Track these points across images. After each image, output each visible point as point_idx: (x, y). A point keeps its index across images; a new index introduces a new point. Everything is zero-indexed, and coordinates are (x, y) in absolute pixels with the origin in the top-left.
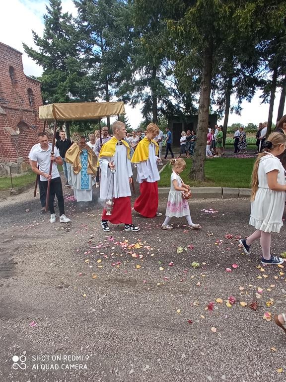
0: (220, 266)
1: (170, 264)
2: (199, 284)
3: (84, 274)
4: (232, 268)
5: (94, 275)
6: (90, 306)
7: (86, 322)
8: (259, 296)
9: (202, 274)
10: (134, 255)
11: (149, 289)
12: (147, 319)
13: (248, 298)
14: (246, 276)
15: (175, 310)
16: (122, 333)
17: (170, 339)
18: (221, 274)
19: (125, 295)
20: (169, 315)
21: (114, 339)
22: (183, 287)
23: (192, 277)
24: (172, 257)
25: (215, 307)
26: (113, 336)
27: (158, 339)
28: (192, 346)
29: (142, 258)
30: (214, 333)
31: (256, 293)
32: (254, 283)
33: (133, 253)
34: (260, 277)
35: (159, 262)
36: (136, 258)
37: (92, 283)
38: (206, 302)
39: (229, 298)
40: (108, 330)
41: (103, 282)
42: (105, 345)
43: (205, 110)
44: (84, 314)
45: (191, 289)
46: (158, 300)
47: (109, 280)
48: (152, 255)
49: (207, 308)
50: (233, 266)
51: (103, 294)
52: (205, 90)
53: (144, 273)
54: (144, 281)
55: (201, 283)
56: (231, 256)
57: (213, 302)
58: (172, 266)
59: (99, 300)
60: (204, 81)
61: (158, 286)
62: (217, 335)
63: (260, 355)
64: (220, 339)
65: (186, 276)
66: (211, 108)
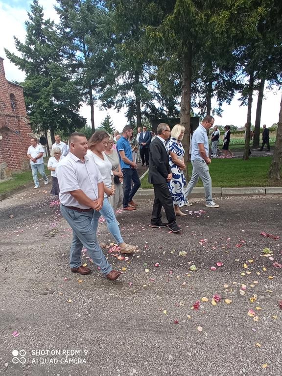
0: (205, 264)
1: (156, 265)
2: (184, 283)
3: (70, 279)
4: (217, 267)
5: (80, 279)
6: (76, 311)
7: (71, 329)
8: (242, 293)
9: (187, 274)
10: (120, 258)
11: (135, 291)
12: (134, 322)
13: (233, 295)
14: (231, 273)
15: (162, 311)
16: (108, 338)
17: (157, 341)
18: (205, 273)
19: (112, 298)
20: (155, 316)
21: (100, 344)
22: (169, 287)
23: (178, 277)
24: (158, 258)
25: (201, 306)
26: (99, 341)
27: (144, 342)
28: (178, 347)
29: (128, 261)
30: (200, 332)
31: (241, 290)
32: (238, 280)
33: (118, 256)
34: (244, 274)
35: (146, 264)
36: (122, 260)
37: (78, 288)
38: (192, 302)
39: (214, 296)
40: (94, 336)
41: (88, 286)
42: (91, 351)
43: (186, 112)
44: (68, 320)
45: (177, 289)
46: (144, 302)
47: (95, 284)
48: (138, 257)
49: (193, 307)
50: (218, 264)
51: (89, 298)
52: (186, 94)
53: (130, 275)
54: (131, 284)
55: (187, 283)
56: (215, 255)
57: (199, 301)
58: (158, 266)
59: (85, 305)
60: (185, 85)
61: (144, 288)
62: (204, 334)
63: (245, 352)
64: (206, 338)
65: (171, 276)
66: (193, 111)
